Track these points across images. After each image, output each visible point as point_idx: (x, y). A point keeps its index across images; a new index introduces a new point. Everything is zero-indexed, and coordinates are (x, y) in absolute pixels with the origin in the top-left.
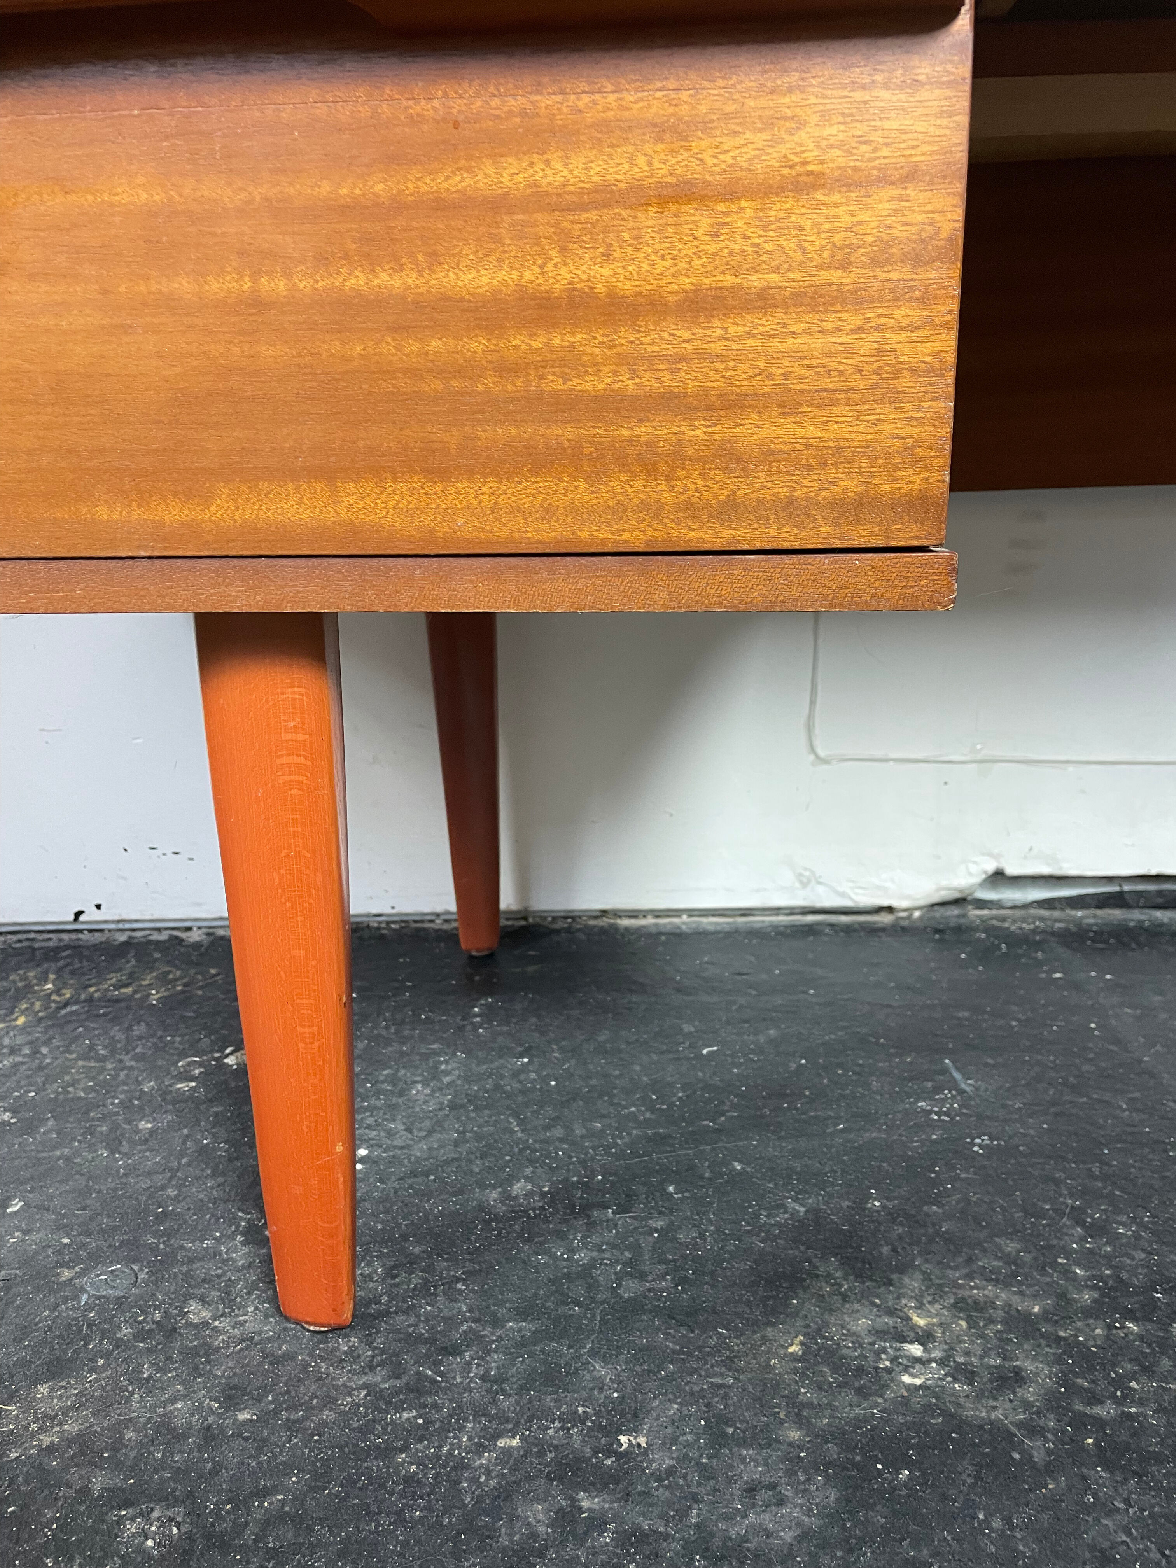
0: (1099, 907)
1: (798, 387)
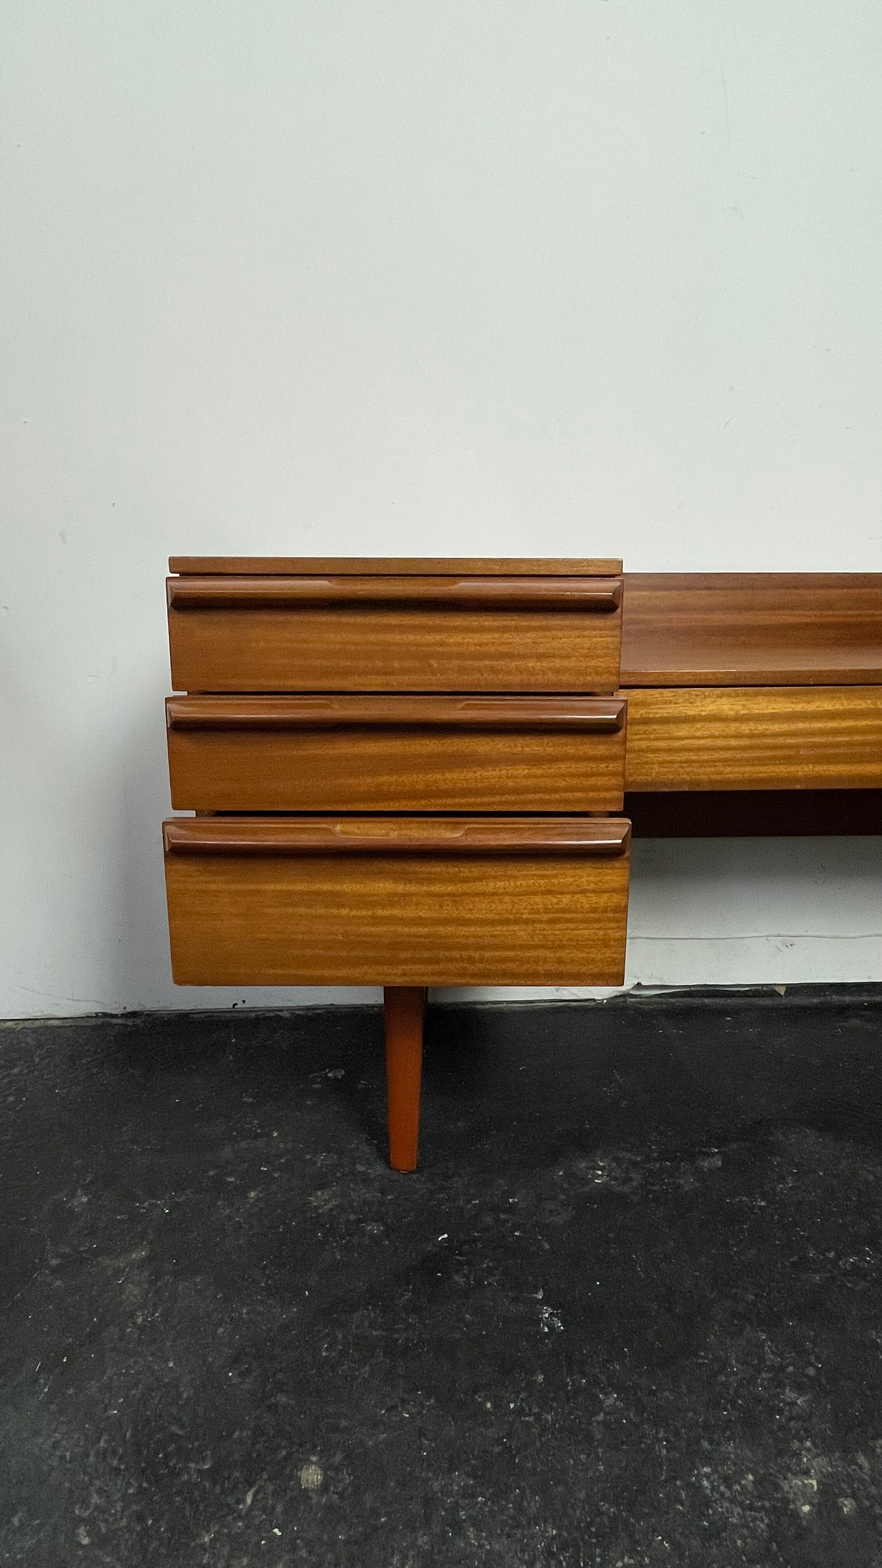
1: (581, 943)
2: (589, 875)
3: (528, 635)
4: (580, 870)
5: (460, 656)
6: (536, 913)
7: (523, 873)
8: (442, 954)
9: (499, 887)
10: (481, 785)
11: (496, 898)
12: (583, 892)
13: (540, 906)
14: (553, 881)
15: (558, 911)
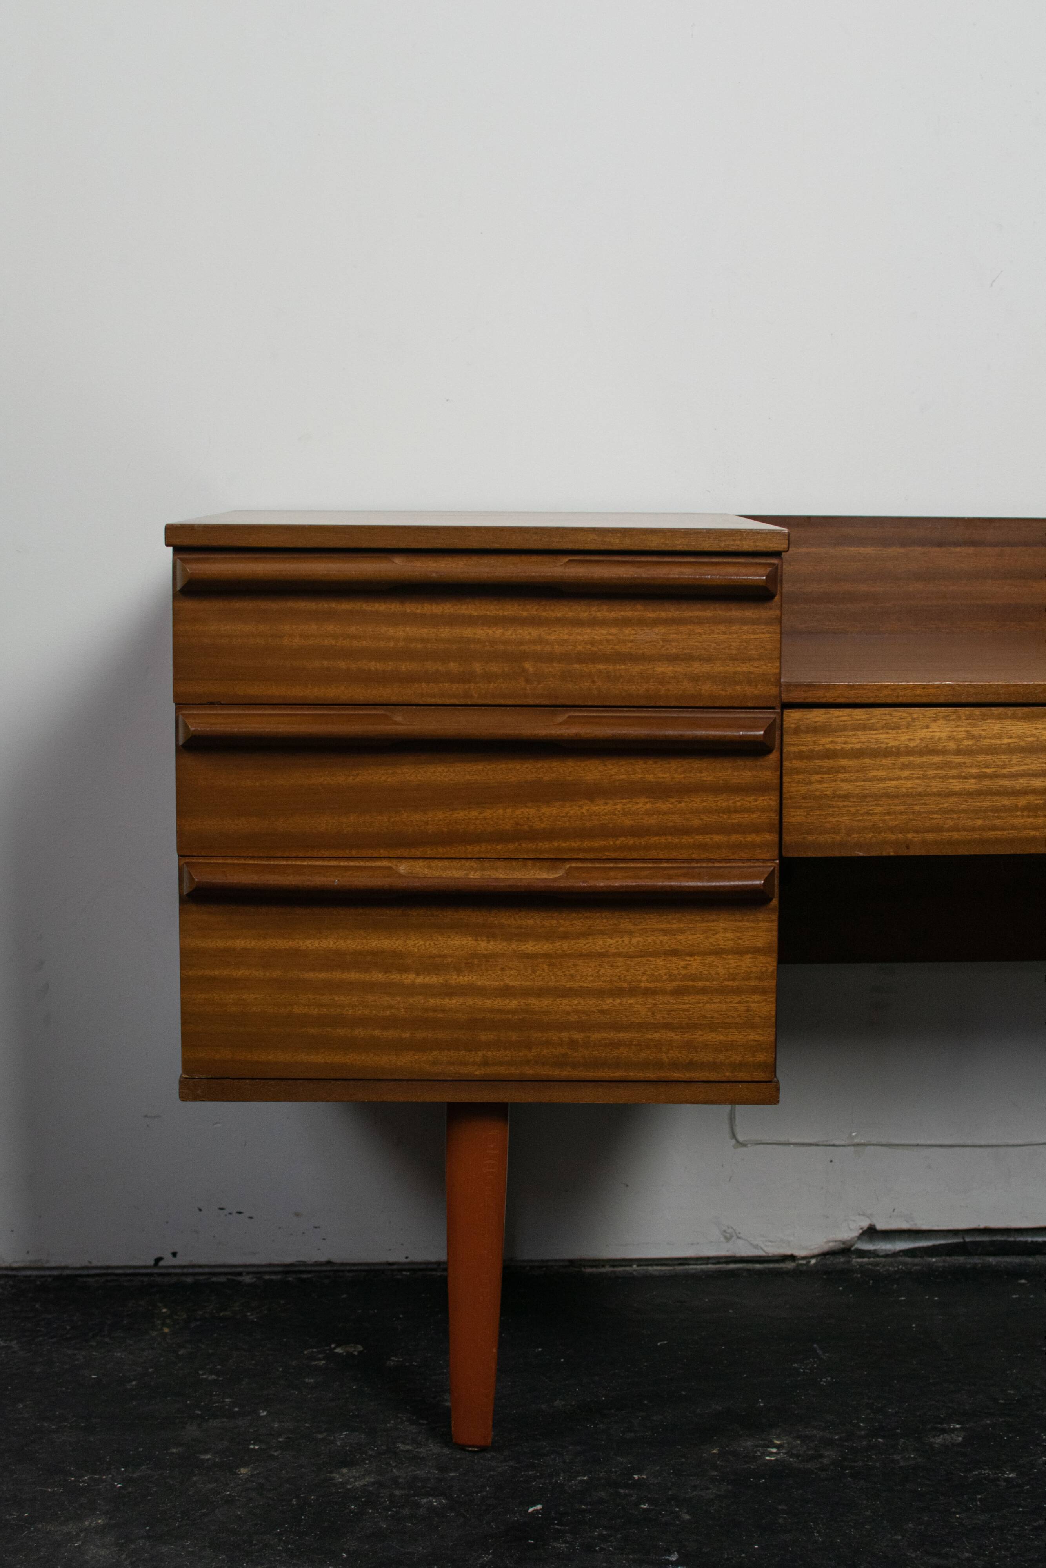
0: (949, 1254)
1: (717, 1021)
2: (726, 930)
3: (656, 630)
4: (715, 923)
5: (565, 658)
6: (657, 981)
7: (639, 927)
8: (536, 1035)
9: (609, 946)
10: (588, 824)
11: (606, 960)
12: (718, 952)
13: (663, 971)
14: (679, 938)
15: (686, 977)
